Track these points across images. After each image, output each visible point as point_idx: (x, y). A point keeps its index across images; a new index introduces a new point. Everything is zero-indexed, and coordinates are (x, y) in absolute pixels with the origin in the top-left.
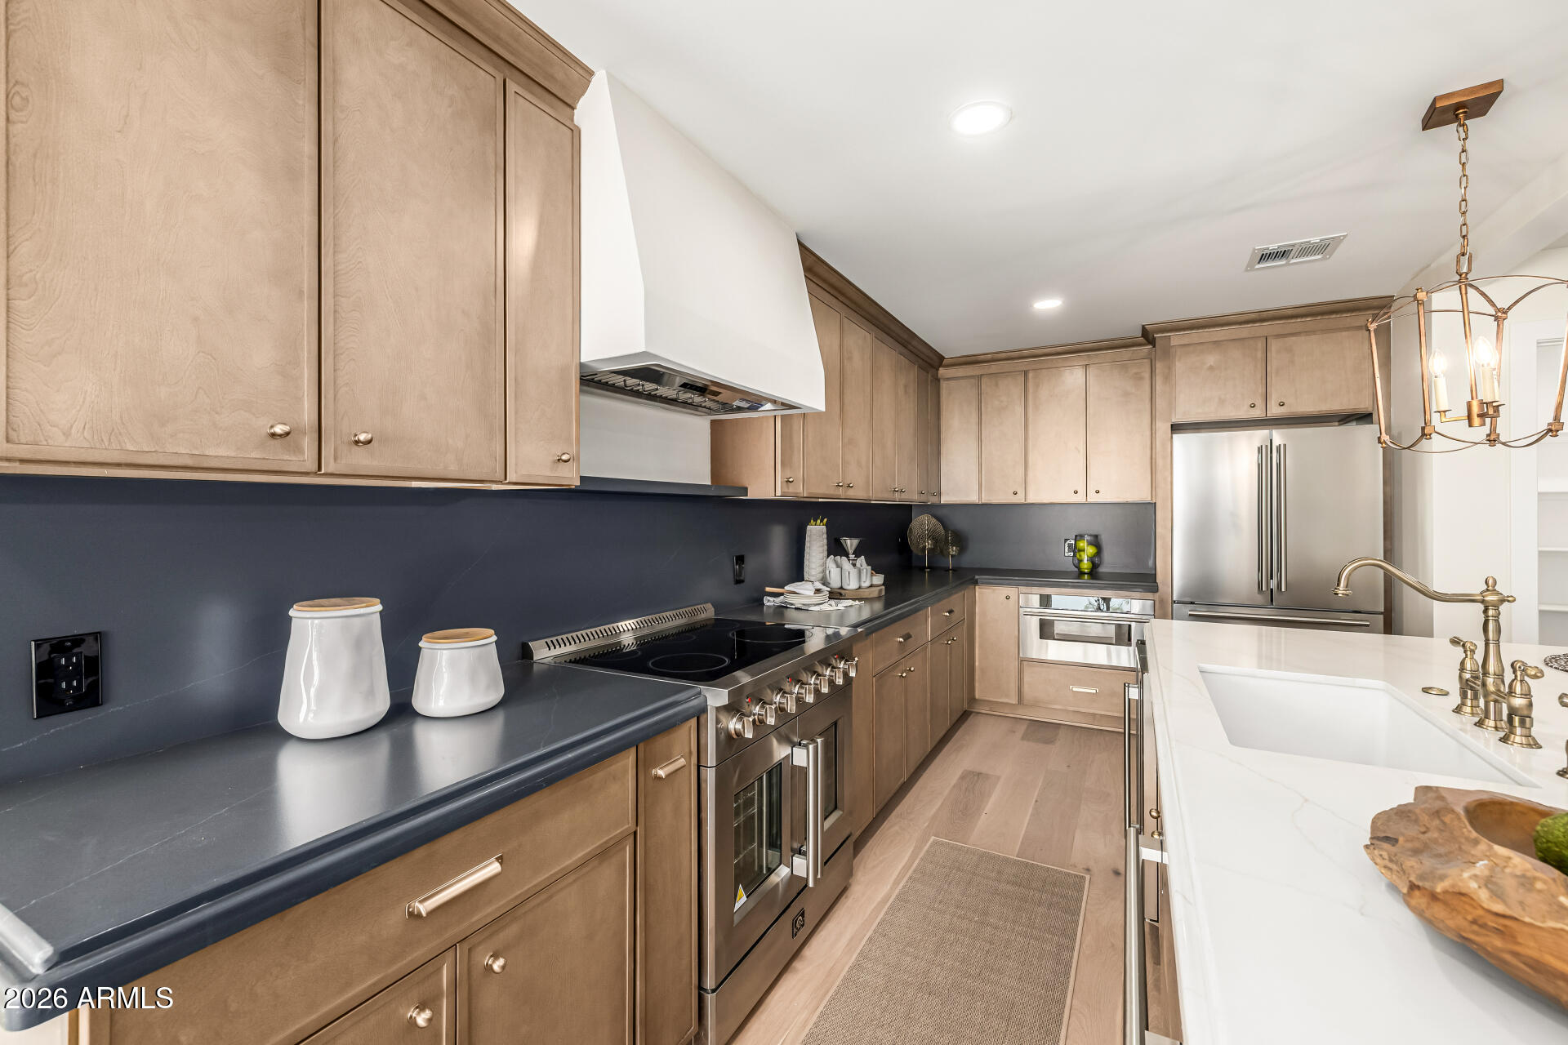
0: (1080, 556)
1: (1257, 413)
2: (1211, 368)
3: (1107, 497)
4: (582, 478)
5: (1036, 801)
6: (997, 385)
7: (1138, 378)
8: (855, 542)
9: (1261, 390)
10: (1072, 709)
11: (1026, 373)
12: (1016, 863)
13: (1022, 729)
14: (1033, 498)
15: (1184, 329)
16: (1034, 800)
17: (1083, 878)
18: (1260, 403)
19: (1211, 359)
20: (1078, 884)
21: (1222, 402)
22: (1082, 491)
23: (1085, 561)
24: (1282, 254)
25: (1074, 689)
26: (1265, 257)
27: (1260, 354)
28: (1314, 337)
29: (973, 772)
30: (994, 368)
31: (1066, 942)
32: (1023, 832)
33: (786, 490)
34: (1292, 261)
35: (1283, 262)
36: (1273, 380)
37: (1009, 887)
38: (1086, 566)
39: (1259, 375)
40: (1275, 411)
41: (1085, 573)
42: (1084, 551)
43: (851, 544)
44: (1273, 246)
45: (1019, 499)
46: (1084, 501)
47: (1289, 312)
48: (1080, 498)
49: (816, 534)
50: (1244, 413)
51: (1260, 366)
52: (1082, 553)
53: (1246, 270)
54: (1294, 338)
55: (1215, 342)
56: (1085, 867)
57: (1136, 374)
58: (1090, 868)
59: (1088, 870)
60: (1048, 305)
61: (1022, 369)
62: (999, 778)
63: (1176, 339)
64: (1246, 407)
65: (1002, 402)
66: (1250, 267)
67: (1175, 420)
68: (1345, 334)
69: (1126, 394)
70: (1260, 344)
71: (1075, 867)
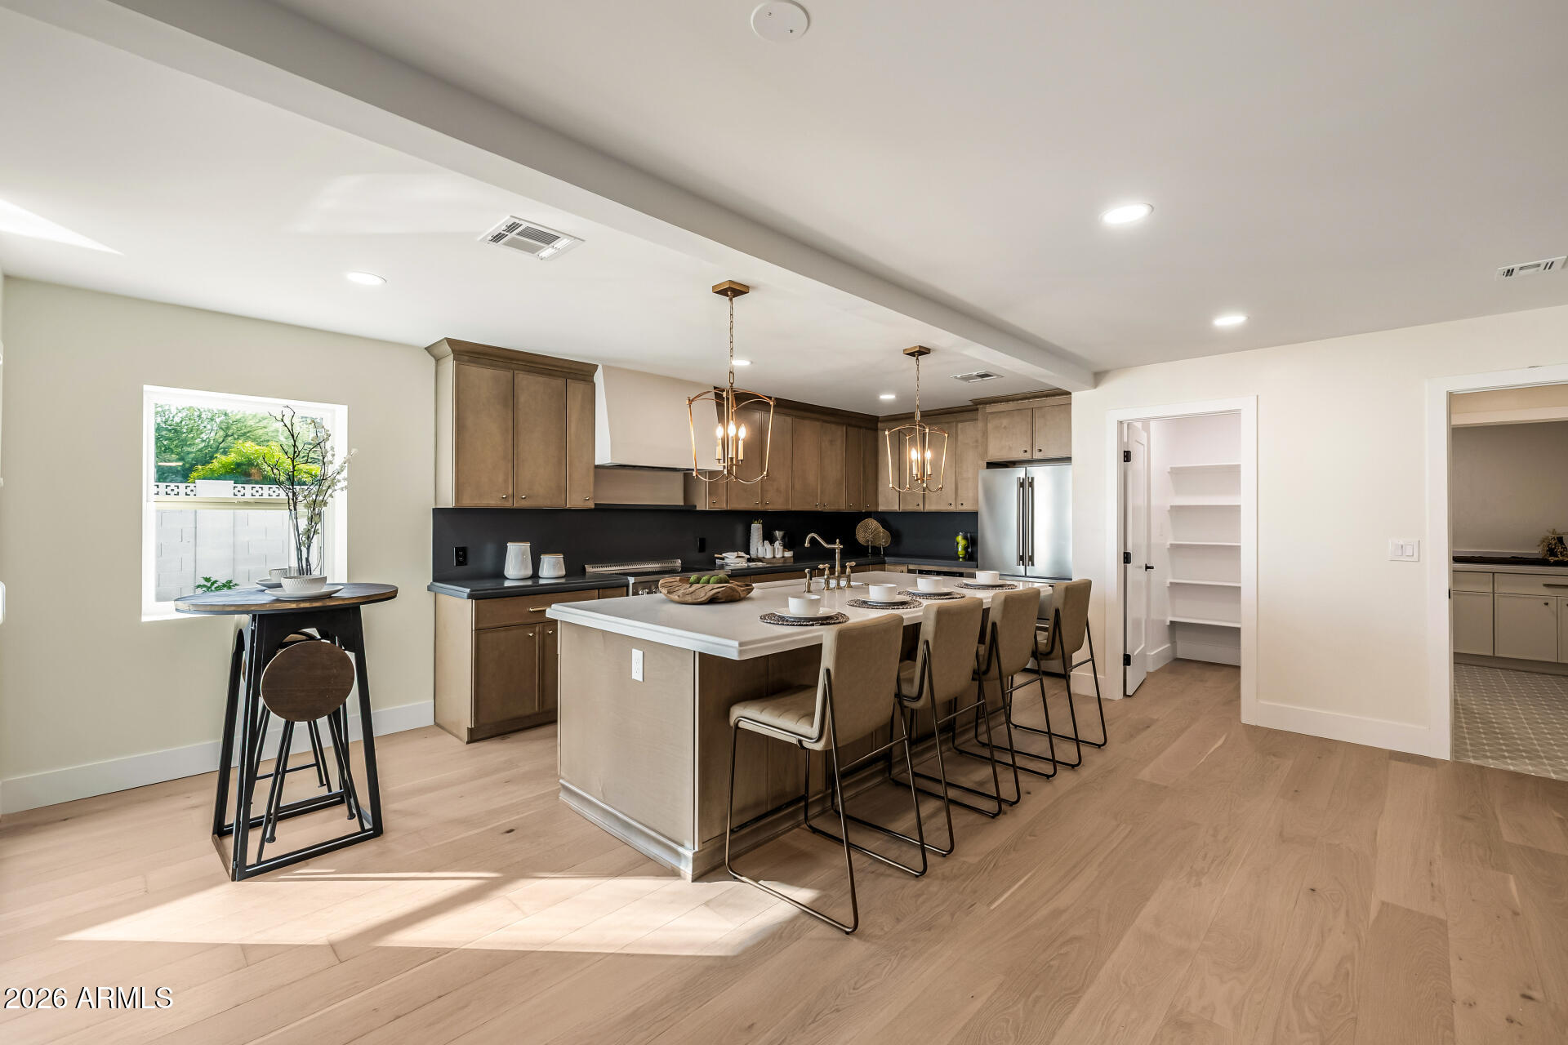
1: (1028, 456)
2: (1005, 427)
3: (967, 507)
4: (595, 504)
8: (781, 533)
9: (1030, 441)
14: (927, 508)
15: (991, 403)
18: (1029, 449)
19: (1005, 422)
21: (1010, 449)
22: (954, 504)
23: (960, 550)
27: (1029, 419)
28: (1056, 409)
33: (712, 506)
36: (1037, 435)
38: (960, 553)
39: (1029, 432)
40: (1037, 455)
41: (960, 557)
42: (960, 543)
43: (778, 534)
45: (920, 509)
48: (953, 508)
49: (756, 528)
50: (1021, 456)
51: (1029, 426)
54: (1046, 409)
55: (1007, 411)
60: (887, 397)
63: (988, 409)
64: (1022, 452)
67: (986, 460)
70: (1030, 413)
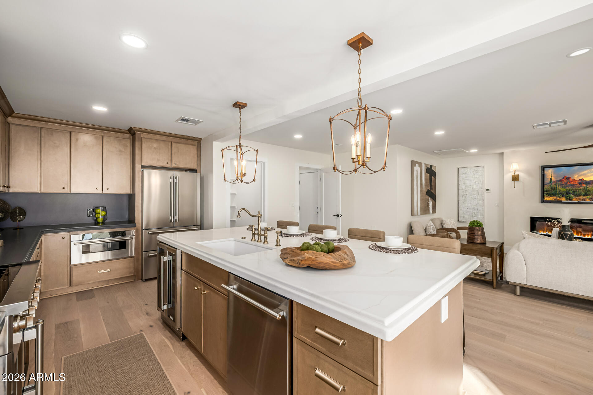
0: (97, 216)
1: (169, 165)
2: (155, 148)
3: (112, 191)
5: (104, 320)
6: (52, 134)
7: (126, 146)
9: (170, 158)
10: (99, 281)
11: (71, 132)
12: (112, 344)
13: (74, 298)
14: (73, 191)
15: (146, 132)
16: (102, 320)
17: (142, 334)
18: (169, 162)
19: (155, 145)
20: (142, 336)
21: (158, 160)
22: (100, 188)
23: (101, 218)
24: (187, 120)
25: (100, 272)
26: (183, 120)
27: (169, 147)
28: (184, 145)
29: (62, 323)
30: (50, 126)
31: (150, 354)
32: (107, 333)
34: (188, 123)
35: (185, 122)
36: (173, 156)
37: (116, 353)
38: (100, 220)
39: (169, 153)
40: (174, 166)
41: (100, 223)
42: (100, 213)
44: (187, 118)
45: (66, 191)
46: (101, 192)
47: (178, 136)
48: (99, 191)
50: (164, 164)
51: (169, 150)
52: (99, 215)
53: (176, 121)
54: (178, 144)
55: (156, 140)
56: (140, 330)
57: (125, 144)
58: (141, 330)
59: (141, 331)
61: (69, 130)
62: (78, 320)
63: (143, 135)
64: (166, 163)
65: (55, 143)
66: (177, 121)
67: (142, 164)
68: (191, 146)
69: (121, 151)
70: (170, 144)
71: (136, 332)
